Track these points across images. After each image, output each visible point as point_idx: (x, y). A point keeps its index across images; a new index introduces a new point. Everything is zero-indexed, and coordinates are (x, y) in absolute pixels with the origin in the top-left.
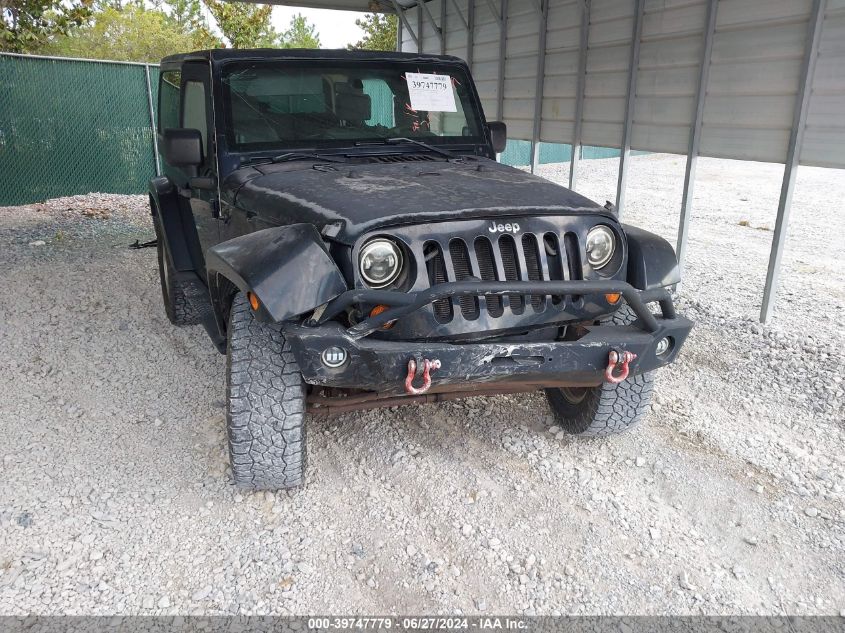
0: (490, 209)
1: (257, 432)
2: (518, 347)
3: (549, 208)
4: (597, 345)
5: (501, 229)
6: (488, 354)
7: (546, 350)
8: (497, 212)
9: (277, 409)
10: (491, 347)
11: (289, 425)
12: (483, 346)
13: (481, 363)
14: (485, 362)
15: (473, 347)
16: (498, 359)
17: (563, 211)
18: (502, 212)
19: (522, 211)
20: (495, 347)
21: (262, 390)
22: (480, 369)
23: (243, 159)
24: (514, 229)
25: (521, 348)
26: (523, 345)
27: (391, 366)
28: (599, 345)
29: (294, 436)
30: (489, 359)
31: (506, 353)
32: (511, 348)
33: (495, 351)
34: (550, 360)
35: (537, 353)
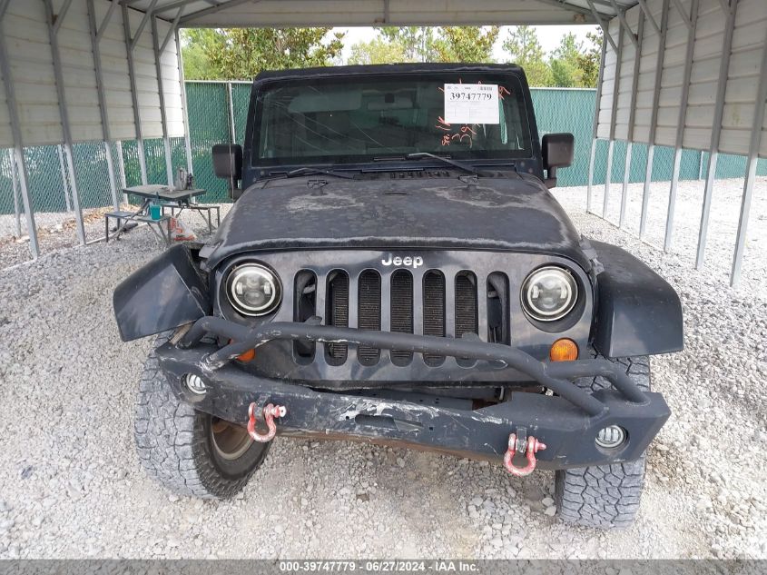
0: (388, 239)
1: (153, 442)
2: (390, 406)
3: (471, 241)
4: (496, 422)
5: (397, 262)
6: (351, 409)
7: (426, 415)
8: (396, 242)
9: (169, 423)
10: (355, 400)
11: (179, 441)
12: (347, 399)
13: (342, 418)
14: (347, 418)
15: (333, 398)
16: (364, 418)
17: (493, 246)
18: (403, 243)
19: (431, 243)
20: (361, 402)
21: (159, 402)
22: (340, 425)
23: (262, 173)
24: (416, 264)
25: (394, 407)
26: (398, 406)
27: (238, 405)
28: (498, 421)
29: (185, 453)
30: (352, 414)
31: (375, 411)
32: (381, 406)
33: (360, 407)
34: (431, 428)
35: (414, 417)
